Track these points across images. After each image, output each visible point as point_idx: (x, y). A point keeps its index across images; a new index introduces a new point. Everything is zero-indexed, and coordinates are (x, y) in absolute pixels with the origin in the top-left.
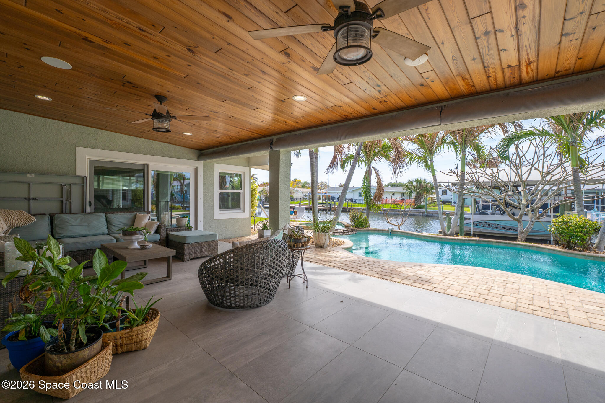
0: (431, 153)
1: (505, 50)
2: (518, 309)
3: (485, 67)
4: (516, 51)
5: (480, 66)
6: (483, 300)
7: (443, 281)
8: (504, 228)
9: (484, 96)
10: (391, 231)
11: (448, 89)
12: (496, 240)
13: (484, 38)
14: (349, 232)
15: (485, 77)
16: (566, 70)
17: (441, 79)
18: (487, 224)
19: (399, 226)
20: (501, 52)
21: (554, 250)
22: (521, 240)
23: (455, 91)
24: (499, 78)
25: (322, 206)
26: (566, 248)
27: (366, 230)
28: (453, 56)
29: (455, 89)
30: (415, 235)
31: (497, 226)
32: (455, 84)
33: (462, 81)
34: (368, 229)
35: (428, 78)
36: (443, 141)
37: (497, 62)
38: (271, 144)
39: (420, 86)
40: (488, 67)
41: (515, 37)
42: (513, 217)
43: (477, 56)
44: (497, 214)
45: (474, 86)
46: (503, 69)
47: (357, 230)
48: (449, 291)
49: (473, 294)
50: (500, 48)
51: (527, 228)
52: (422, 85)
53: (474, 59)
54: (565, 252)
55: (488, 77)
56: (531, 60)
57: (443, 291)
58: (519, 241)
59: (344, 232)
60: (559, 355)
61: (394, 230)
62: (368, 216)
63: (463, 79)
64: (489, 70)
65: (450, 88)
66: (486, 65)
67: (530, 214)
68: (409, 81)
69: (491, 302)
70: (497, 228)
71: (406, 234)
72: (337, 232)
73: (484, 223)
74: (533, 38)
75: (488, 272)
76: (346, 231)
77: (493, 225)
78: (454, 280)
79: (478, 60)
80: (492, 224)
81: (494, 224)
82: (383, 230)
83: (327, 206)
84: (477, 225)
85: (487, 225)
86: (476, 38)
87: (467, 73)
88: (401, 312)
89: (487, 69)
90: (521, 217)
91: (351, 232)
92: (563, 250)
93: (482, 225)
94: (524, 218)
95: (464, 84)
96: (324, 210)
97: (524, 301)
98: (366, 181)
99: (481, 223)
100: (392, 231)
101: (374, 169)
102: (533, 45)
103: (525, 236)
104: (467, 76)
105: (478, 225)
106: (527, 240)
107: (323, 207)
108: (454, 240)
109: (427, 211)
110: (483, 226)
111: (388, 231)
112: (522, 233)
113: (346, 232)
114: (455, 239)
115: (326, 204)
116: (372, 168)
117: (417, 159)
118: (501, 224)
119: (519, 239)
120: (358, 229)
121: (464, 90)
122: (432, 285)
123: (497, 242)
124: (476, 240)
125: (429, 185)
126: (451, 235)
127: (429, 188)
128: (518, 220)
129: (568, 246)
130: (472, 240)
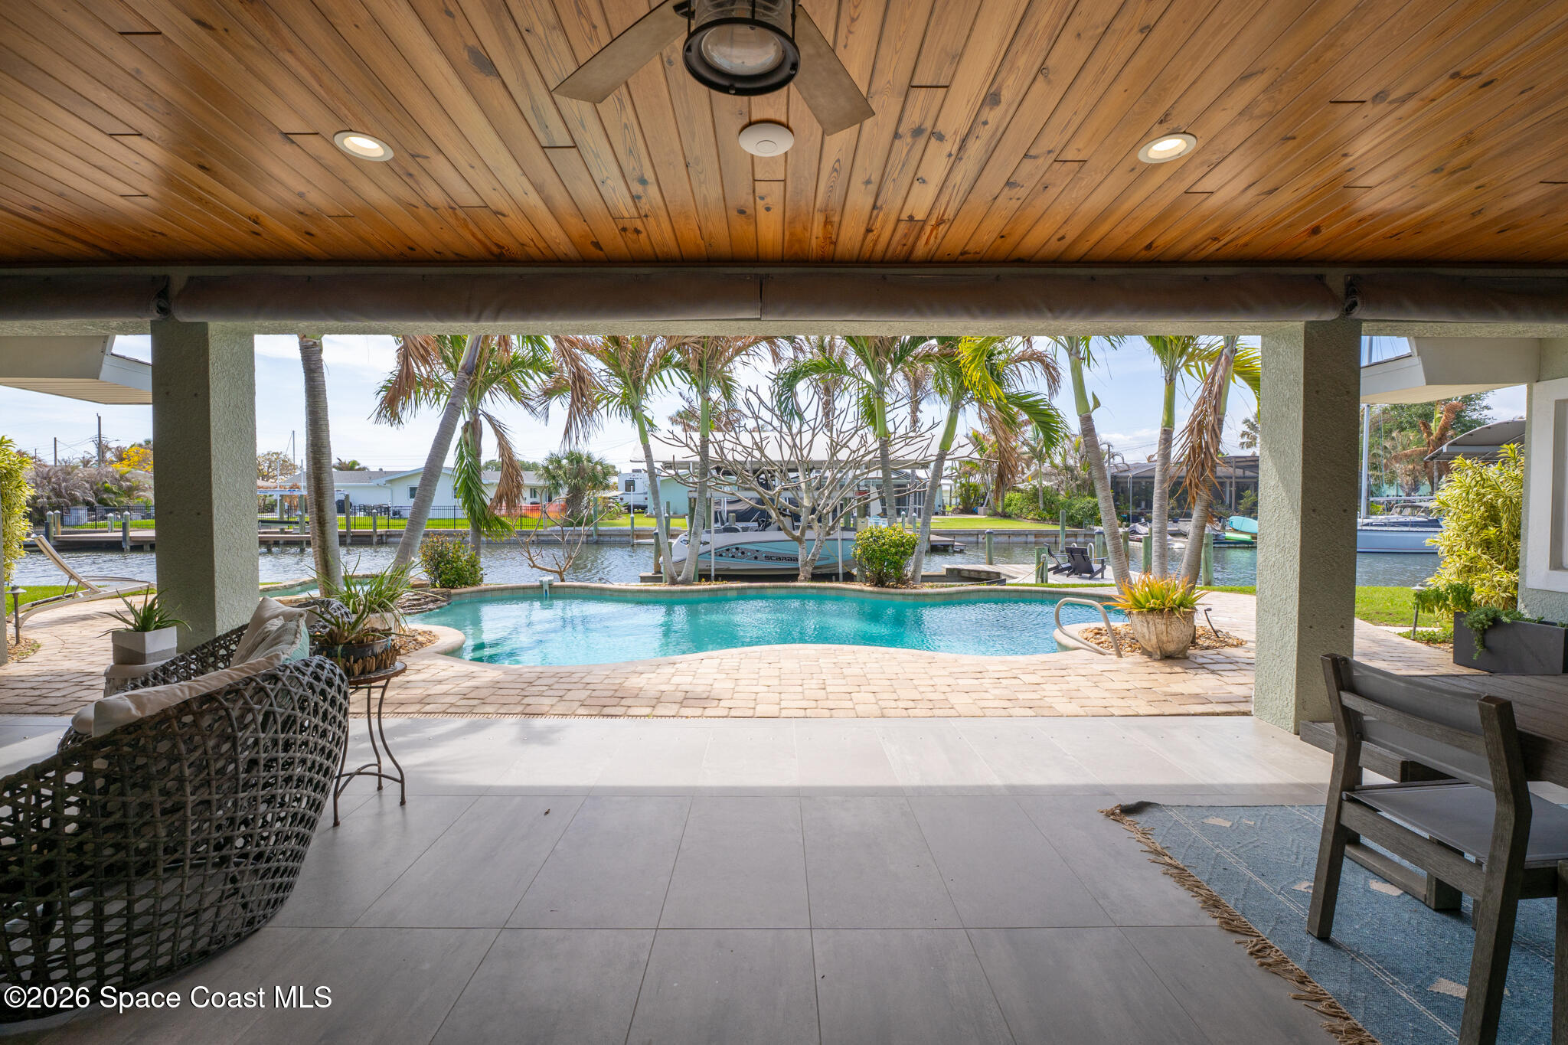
0: (637, 389)
1: (924, 181)
2: (886, 712)
3: (874, 207)
4: (938, 190)
5: (870, 201)
6: (827, 713)
7: (737, 689)
8: (768, 558)
9: (843, 270)
10: (546, 587)
11: (787, 238)
12: (772, 584)
13: (909, 140)
14: (427, 603)
15: (862, 230)
16: (976, 253)
17: (787, 210)
18: (738, 551)
19: (560, 573)
20: (916, 183)
21: (862, 591)
22: (805, 580)
23: (797, 246)
24: (886, 237)
25: (282, 531)
26: (876, 585)
27: (478, 591)
28: (838, 160)
29: (799, 241)
31: (757, 554)
32: (805, 229)
33: (822, 224)
34: (479, 588)
35: (762, 198)
37: (899, 202)
38: (159, 296)
39: (736, 213)
40: (881, 208)
41: (953, 158)
42: (791, 534)
43: (875, 178)
44: (752, 530)
45: (835, 243)
46: (899, 221)
47: (449, 596)
48: (761, 710)
49: (805, 704)
50: (919, 175)
51: (814, 555)
52: (742, 212)
53: (868, 182)
54: (878, 593)
55: (869, 230)
56: (945, 217)
57: (750, 713)
58: (802, 581)
59: (414, 605)
60: (997, 781)
61: (555, 583)
63: (827, 222)
64: (877, 217)
65: (792, 234)
66: (879, 204)
67: (816, 525)
68: (720, 191)
69: (841, 713)
70: (756, 558)
71: (587, 591)
73: (734, 550)
74: (971, 176)
75: (801, 652)
76: (418, 599)
77: (749, 554)
78: (755, 682)
79: (873, 187)
80: (748, 550)
81: (752, 551)
82: (524, 588)
83: (303, 529)
84: (721, 555)
85: (740, 554)
86: (896, 135)
87: (839, 210)
88: (710, 788)
89: (875, 212)
90: (803, 533)
91: (432, 601)
92: (876, 589)
93: (730, 555)
94: (809, 534)
95: (820, 235)
96: (290, 543)
97: (885, 696)
98: (468, 452)
99: (728, 550)
100: (550, 586)
101: (490, 419)
102: (966, 186)
103: (810, 569)
104: (836, 219)
105: (724, 554)
106: (815, 577)
107: (286, 533)
109: (596, 530)
110: (734, 557)
111: (541, 587)
112: (806, 564)
113: (419, 605)
115: (297, 523)
116: (482, 418)
117: (605, 402)
118: (763, 549)
119: (801, 576)
120: (453, 591)
121: (814, 247)
122: (722, 703)
123: (774, 587)
124: (737, 589)
125: (599, 468)
126: (685, 582)
127: (600, 476)
128: (798, 540)
129: (880, 581)
130: (732, 589)
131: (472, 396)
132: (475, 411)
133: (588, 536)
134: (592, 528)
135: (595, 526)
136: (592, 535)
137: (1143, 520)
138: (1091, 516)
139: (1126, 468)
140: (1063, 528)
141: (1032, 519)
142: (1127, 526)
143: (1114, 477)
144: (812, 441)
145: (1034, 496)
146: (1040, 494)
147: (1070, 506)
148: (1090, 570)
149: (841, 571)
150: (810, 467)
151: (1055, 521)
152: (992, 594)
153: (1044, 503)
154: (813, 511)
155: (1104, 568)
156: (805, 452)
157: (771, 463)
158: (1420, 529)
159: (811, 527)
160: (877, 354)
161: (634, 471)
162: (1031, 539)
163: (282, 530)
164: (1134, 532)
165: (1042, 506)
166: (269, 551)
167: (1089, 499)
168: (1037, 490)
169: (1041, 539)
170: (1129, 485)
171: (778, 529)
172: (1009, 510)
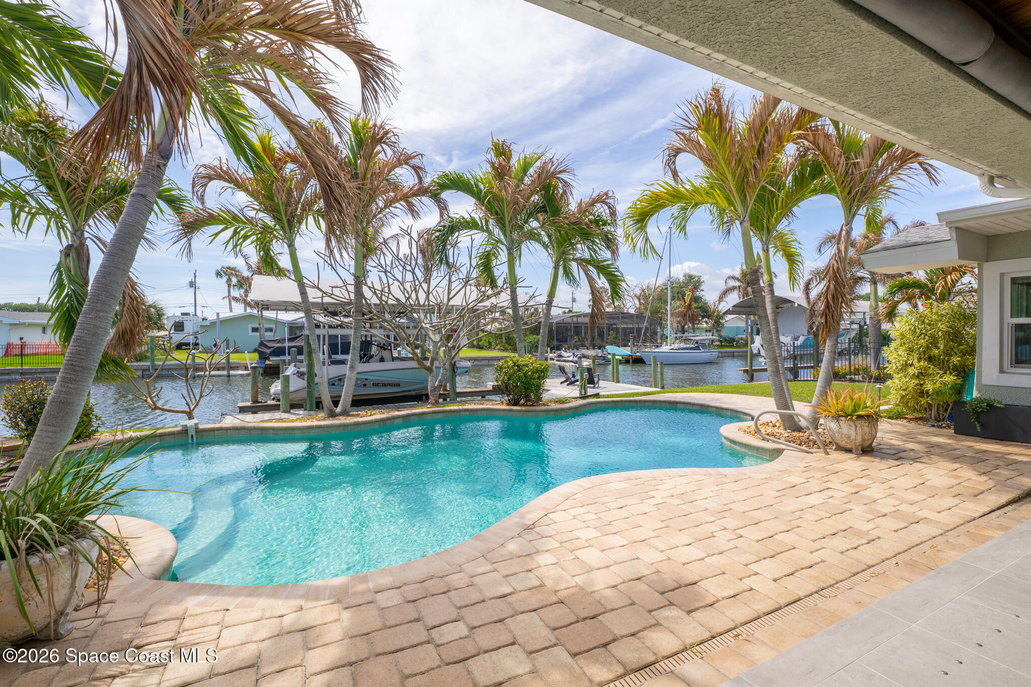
0: (290, 228)
8: (375, 385)
10: (193, 432)
19: (190, 413)
31: (365, 382)
42: (424, 364)
51: (440, 381)
54: (525, 411)
58: (433, 405)
61: (201, 427)
70: (365, 385)
81: (361, 379)
82: (162, 435)
84: (333, 385)
90: (432, 363)
99: (339, 380)
100: (198, 431)
105: (336, 384)
111: (185, 432)
112: (434, 388)
118: (371, 378)
119: (431, 399)
125: (153, 310)
126: (345, 413)
127: (155, 317)
128: (427, 368)
129: (515, 401)
131: (77, 216)
132: (78, 233)
133: (144, 370)
134: (149, 364)
135: (153, 361)
136: (149, 370)
137: (564, 349)
138: (536, 347)
139: (552, 317)
141: (499, 349)
142: (555, 352)
145: (498, 334)
153: (506, 339)
161: (183, 314)
164: (560, 356)
165: (504, 341)
167: (535, 336)
170: (556, 328)
171: (382, 360)
172: (481, 343)
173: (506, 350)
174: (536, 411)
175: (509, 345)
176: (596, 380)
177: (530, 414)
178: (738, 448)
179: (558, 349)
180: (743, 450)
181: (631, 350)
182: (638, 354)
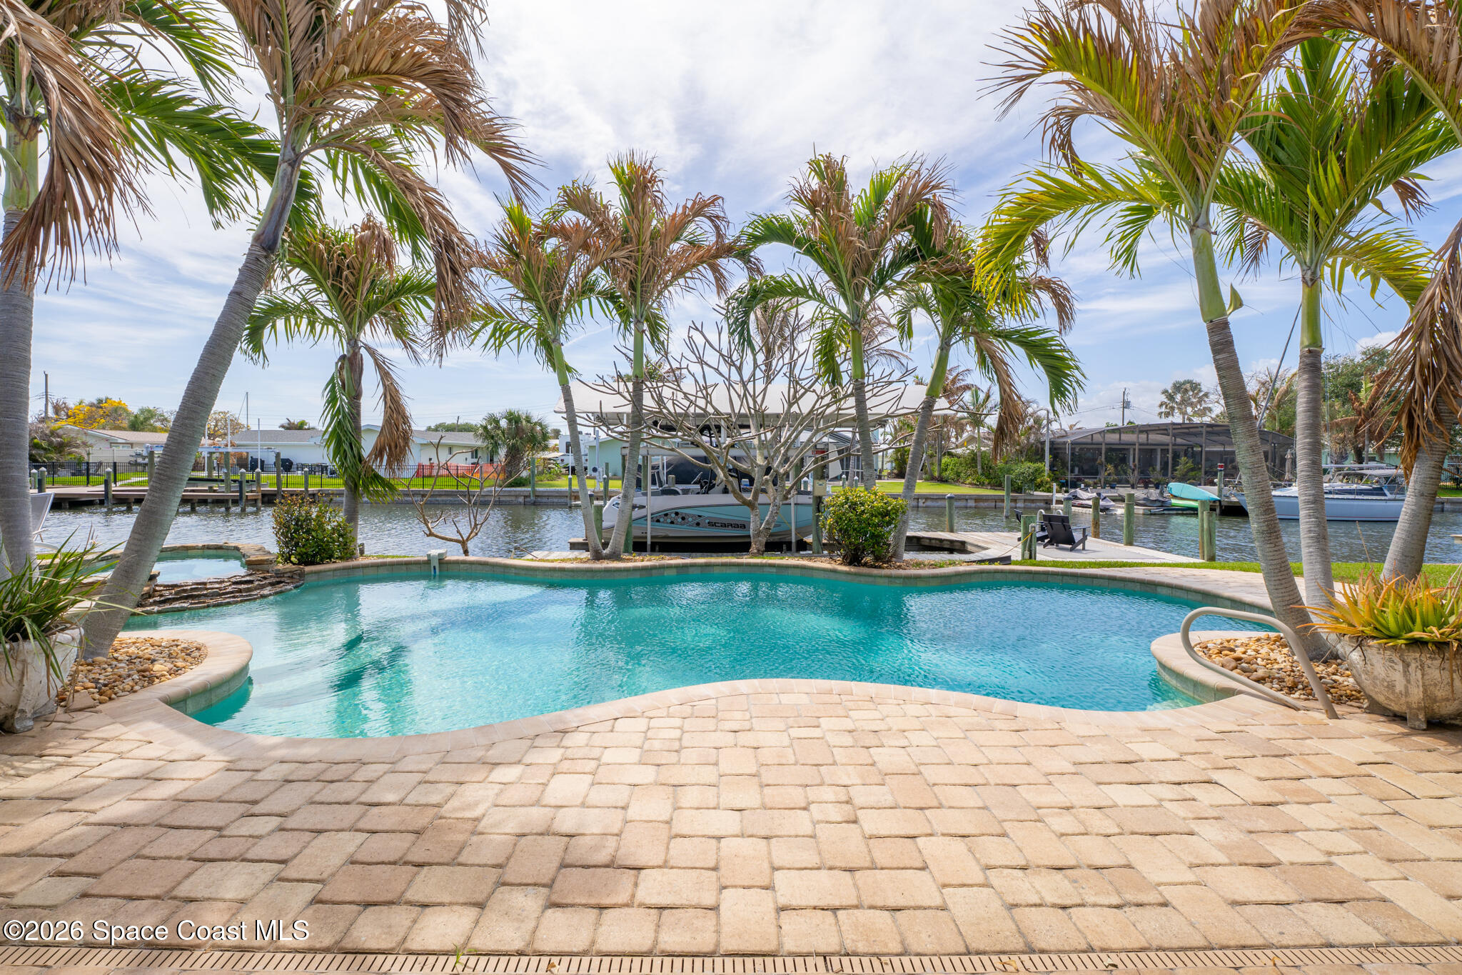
0: (554, 318)
8: (712, 524)
10: (435, 563)
12: (719, 560)
14: (262, 587)
18: (677, 516)
19: (463, 543)
22: (759, 553)
26: (850, 564)
27: (344, 569)
30: (515, 567)
31: (699, 520)
34: (354, 563)
36: (587, 289)
42: (742, 498)
44: (693, 492)
47: (302, 575)
51: (768, 523)
54: (856, 574)
58: (754, 556)
59: (240, 591)
61: (449, 558)
62: (352, 517)
67: (771, 488)
70: (698, 524)
71: (487, 568)
72: (199, 596)
73: (673, 515)
76: (251, 582)
77: (690, 519)
80: (688, 515)
81: (693, 516)
82: (408, 564)
84: (658, 521)
85: (680, 520)
90: (756, 497)
91: (272, 584)
92: (850, 569)
93: (669, 521)
94: (762, 498)
98: (343, 393)
99: (666, 515)
100: (442, 562)
101: (368, 348)
103: (766, 538)
105: (662, 520)
106: (769, 549)
108: (625, 574)
109: (534, 491)
110: (672, 523)
111: (428, 562)
112: (758, 534)
113: (249, 590)
114: (627, 570)
116: (363, 351)
117: (516, 333)
118: (706, 515)
119: (753, 549)
120: (308, 569)
123: (723, 565)
124: (677, 567)
125: (537, 429)
126: (614, 556)
127: (539, 437)
128: (751, 505)
129: (854, 558)
130: (670, 567)
131: (350, 324)
132: (353, 342)
133: (525, 497)
134: (530, 489)
135: (533, 487)
136: (529, 496)
137: (1083, 486)
138: (1032, 481)
139: (1064, 433)
140: (1008, 494)
141: (970, 484)
142: (1066, 492)
143: (1052, 443)
144: (765, 390)
145: (973, 460)
146: (979, 459)
147: (1009, 471)
148: (1070, 540)
149: (793, 540)
150: (763, 420)
151: (999, 485)
152: (998, 576)
153: (983, 468)
154: (768, 470)
155: (1085, 537)
156: (759, 400)
157: (717, 412)
158: (1366, 497)
159: (764, 491)
160: (854, 275)
162: (971, 503)
163: (211, 488)
164: (1076, 497)
165: (980, 471)
166: (193, 510)
167: (1029, 464)
168: (975, 455)
169: (982, 504)
170: (1068, 452)
171: (725, 491)
172: (945, 474)
173: (982, 485)
174: (875, 576)
175: (987, 477)
176: (1077, 536)
177: (862, 579)
178: (1167, 677)
179: (1075, 485)
180: (1174, 682)
181: (1220, 491)
182: (1234, 499)
